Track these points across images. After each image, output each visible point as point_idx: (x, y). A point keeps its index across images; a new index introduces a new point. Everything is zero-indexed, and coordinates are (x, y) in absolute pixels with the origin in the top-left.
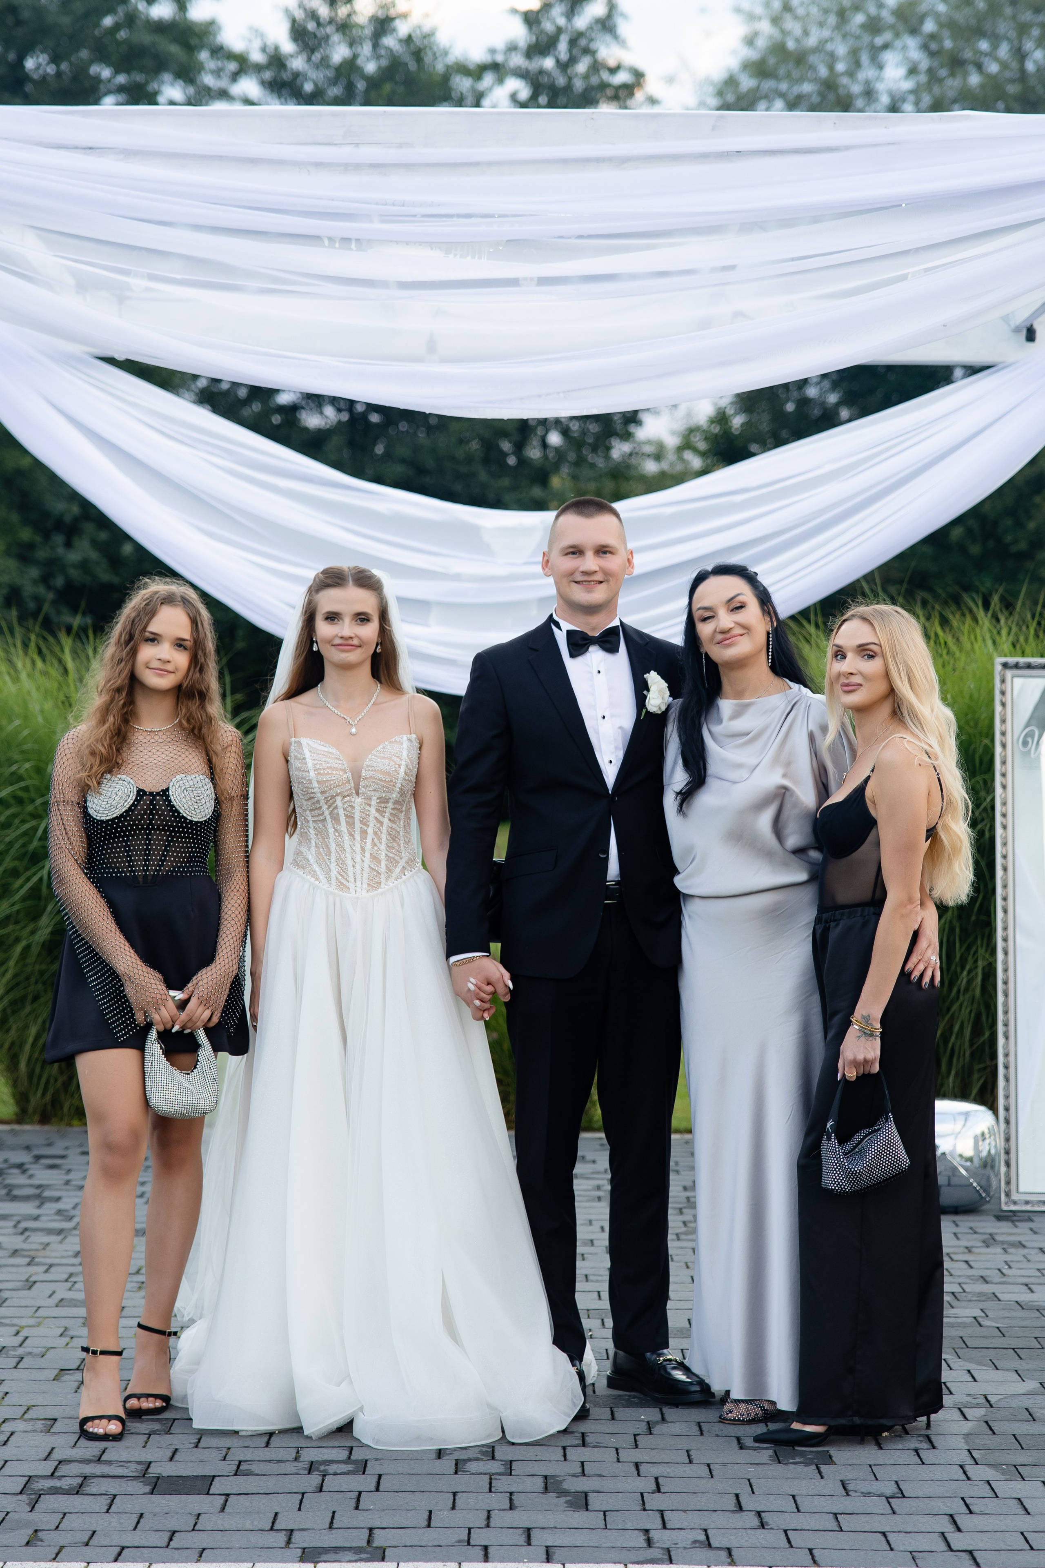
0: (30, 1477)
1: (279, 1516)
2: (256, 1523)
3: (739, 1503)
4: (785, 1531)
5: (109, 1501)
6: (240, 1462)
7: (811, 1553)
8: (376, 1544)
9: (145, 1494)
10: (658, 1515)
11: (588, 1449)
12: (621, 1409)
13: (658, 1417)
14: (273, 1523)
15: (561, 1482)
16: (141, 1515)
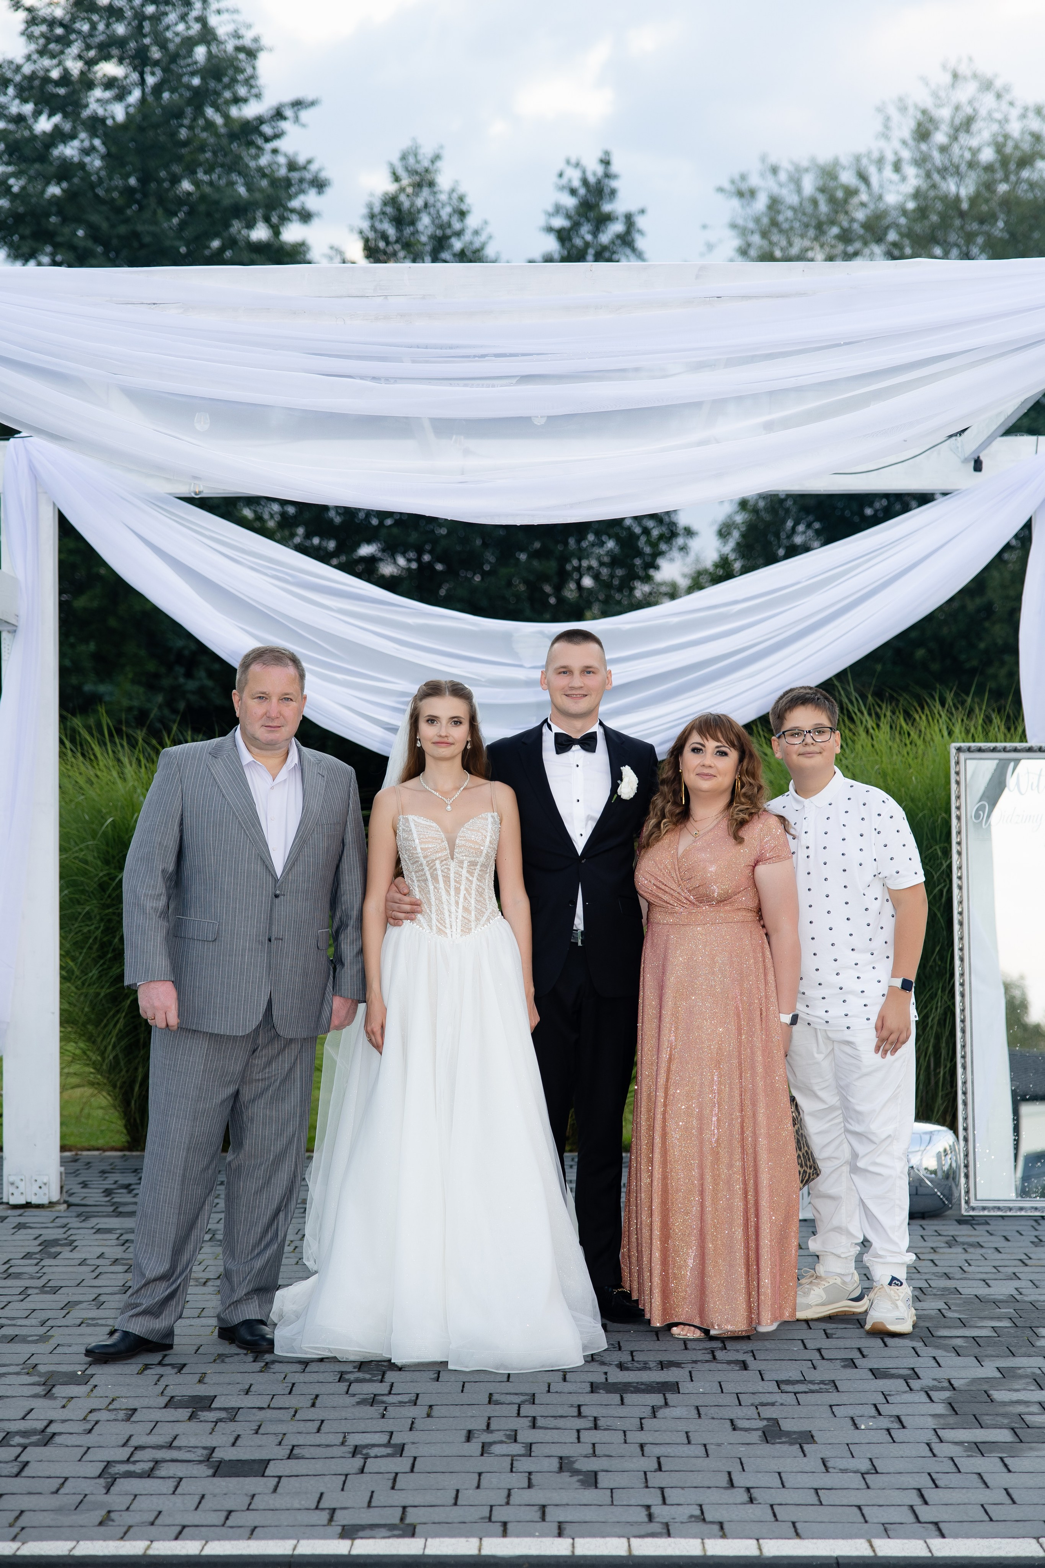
0: (108, 1462)
1: (324, 1496)
2: (303, 1502)
3: (731, 1480)
4: (772, 1506)
5: (176, 1483)
6: (293, 1446)
7: (794, 1526)
8: (408, 1520)
9: (208, 1476)
10: (659, 1492)
11: (599, 1432)
12: (629, 1395)
13: (662, 1402)
14: (319, 1502)
15: (574, 1462)
16: (203, 1496)
